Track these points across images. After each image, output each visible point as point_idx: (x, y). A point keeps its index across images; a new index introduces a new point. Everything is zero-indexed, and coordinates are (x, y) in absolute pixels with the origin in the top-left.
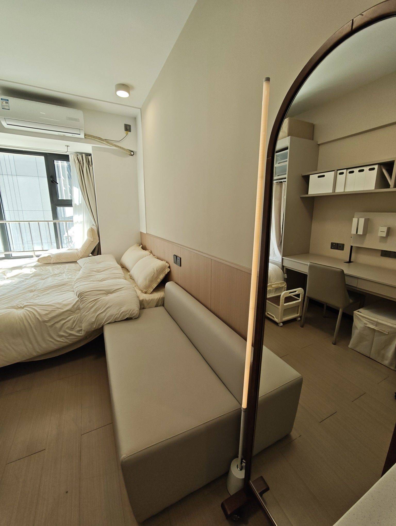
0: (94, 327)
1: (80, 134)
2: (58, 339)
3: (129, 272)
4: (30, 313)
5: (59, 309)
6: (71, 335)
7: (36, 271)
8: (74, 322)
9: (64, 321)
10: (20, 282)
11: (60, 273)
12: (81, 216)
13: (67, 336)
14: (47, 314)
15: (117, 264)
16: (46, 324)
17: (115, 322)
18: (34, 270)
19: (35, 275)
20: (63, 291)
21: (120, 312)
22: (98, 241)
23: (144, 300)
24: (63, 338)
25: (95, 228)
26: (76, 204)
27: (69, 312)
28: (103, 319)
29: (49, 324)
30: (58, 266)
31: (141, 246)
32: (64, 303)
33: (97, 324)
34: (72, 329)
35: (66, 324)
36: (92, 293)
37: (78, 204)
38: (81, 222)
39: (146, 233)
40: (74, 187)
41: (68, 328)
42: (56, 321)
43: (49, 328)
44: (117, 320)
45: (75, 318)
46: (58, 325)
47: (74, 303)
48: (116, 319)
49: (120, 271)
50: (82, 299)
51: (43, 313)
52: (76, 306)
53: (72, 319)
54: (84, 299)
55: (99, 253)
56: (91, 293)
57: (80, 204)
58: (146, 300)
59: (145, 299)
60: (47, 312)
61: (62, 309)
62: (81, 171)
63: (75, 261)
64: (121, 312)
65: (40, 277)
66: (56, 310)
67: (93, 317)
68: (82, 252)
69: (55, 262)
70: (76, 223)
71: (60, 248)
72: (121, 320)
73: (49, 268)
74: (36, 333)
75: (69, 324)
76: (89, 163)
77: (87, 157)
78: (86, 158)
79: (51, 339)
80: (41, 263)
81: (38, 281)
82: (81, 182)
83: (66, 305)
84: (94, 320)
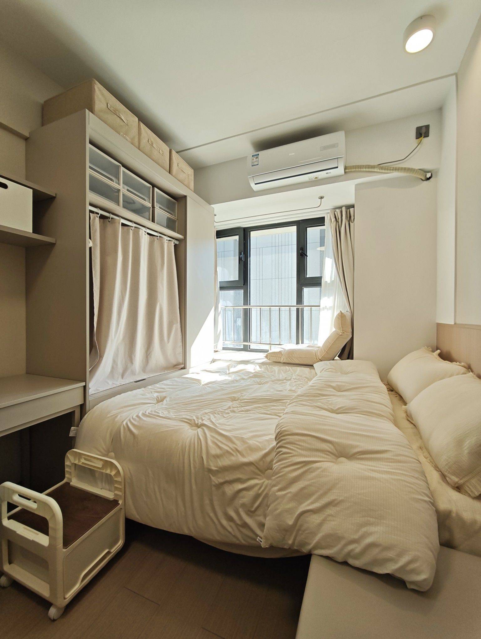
0: (290, 542)
1: (337, 167)
2: (224, 522)
3: (405, 404)
4: (198, 442)
5: (238, 454)
6: (245, 525)
7: (260, 369)
8: (257, 496)
9: (241, 486)
10: (233, 382)
11: (286, 379)
12: (332, 298)
13: (238, 524)
14: (217, 457)
15: (380, 380)
16: (210, 477)
17: (345, 563)
18: (258, 368)
19: (256, 375)
20: (269, 412)
21: (363, 537)
22: (351, 336)
23: (454, 515)
24: (232, 524)
25: (348, 315)
26: (326, 282)
27: (252, 468)
28: (314, 534)
29: (216, 480)
30: (287, 368)
31: (439, 351)
32: (251, 442)
33: (298, 539)
34: (251, 513)
35: (241, 494)
36: (304, 441)
37: (329, 282)
38: (330, 308)
39: (453, 323)
40: (327, 258)
41: (243, 505)
42: (227, 479)
43: (214, 488)
44: (351, 561)
45: (260, 488)
46: (230, 490)
47: (267, 450)
48: (349, 554)
49: (384, 397)
50: (280, 449)
51: (214, 451)
52: (268, 459)
53: (256, 488)
54: (284, 450)
55: (350, 356)
56: (300, 441)
57: (332, 282)
58: (460, 518)
59: (457, 515)
60: (218, 452)
61: (243, 456)
62: (338, 232)
63: (311, 363)
64: (369, 540)
65: (258, 380)
66: (233, 453)
67: (289, 511)
68: (323, 351)
69: (286, 362)
70: (324, 309)
71: (299, 344)
72: (364, 568)
73: (276, 368)
74: (194, 487)
75: (247, 497)
76: (350, 218)
77: (348, 210)
78: (346, 212)
79: (212, 515)
80: (269, 360)
81: (253, 385)
82: (336, 249)
83: (252, 449)
84: (291, 522)
